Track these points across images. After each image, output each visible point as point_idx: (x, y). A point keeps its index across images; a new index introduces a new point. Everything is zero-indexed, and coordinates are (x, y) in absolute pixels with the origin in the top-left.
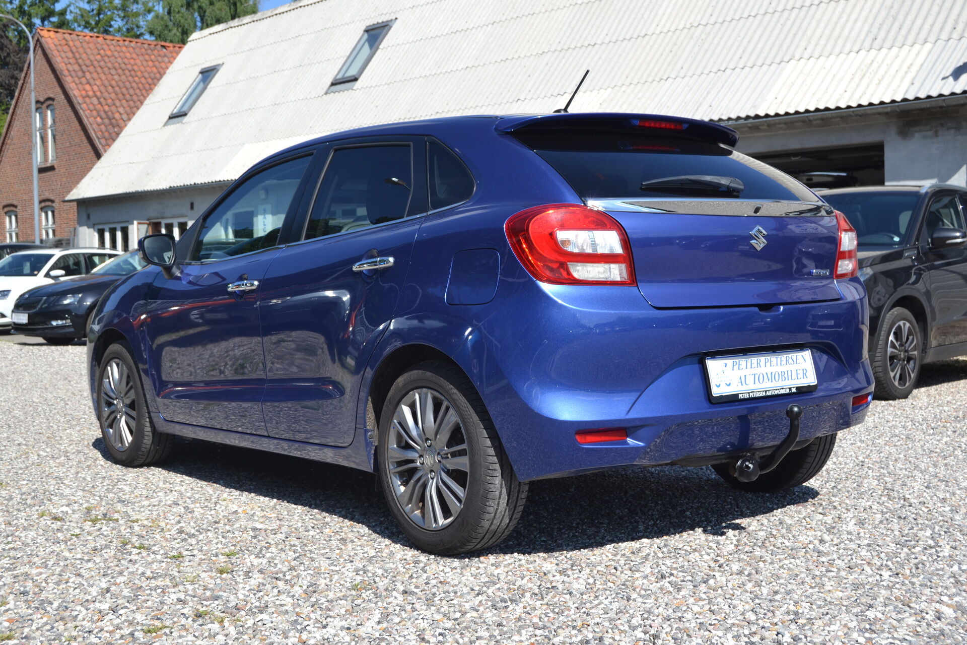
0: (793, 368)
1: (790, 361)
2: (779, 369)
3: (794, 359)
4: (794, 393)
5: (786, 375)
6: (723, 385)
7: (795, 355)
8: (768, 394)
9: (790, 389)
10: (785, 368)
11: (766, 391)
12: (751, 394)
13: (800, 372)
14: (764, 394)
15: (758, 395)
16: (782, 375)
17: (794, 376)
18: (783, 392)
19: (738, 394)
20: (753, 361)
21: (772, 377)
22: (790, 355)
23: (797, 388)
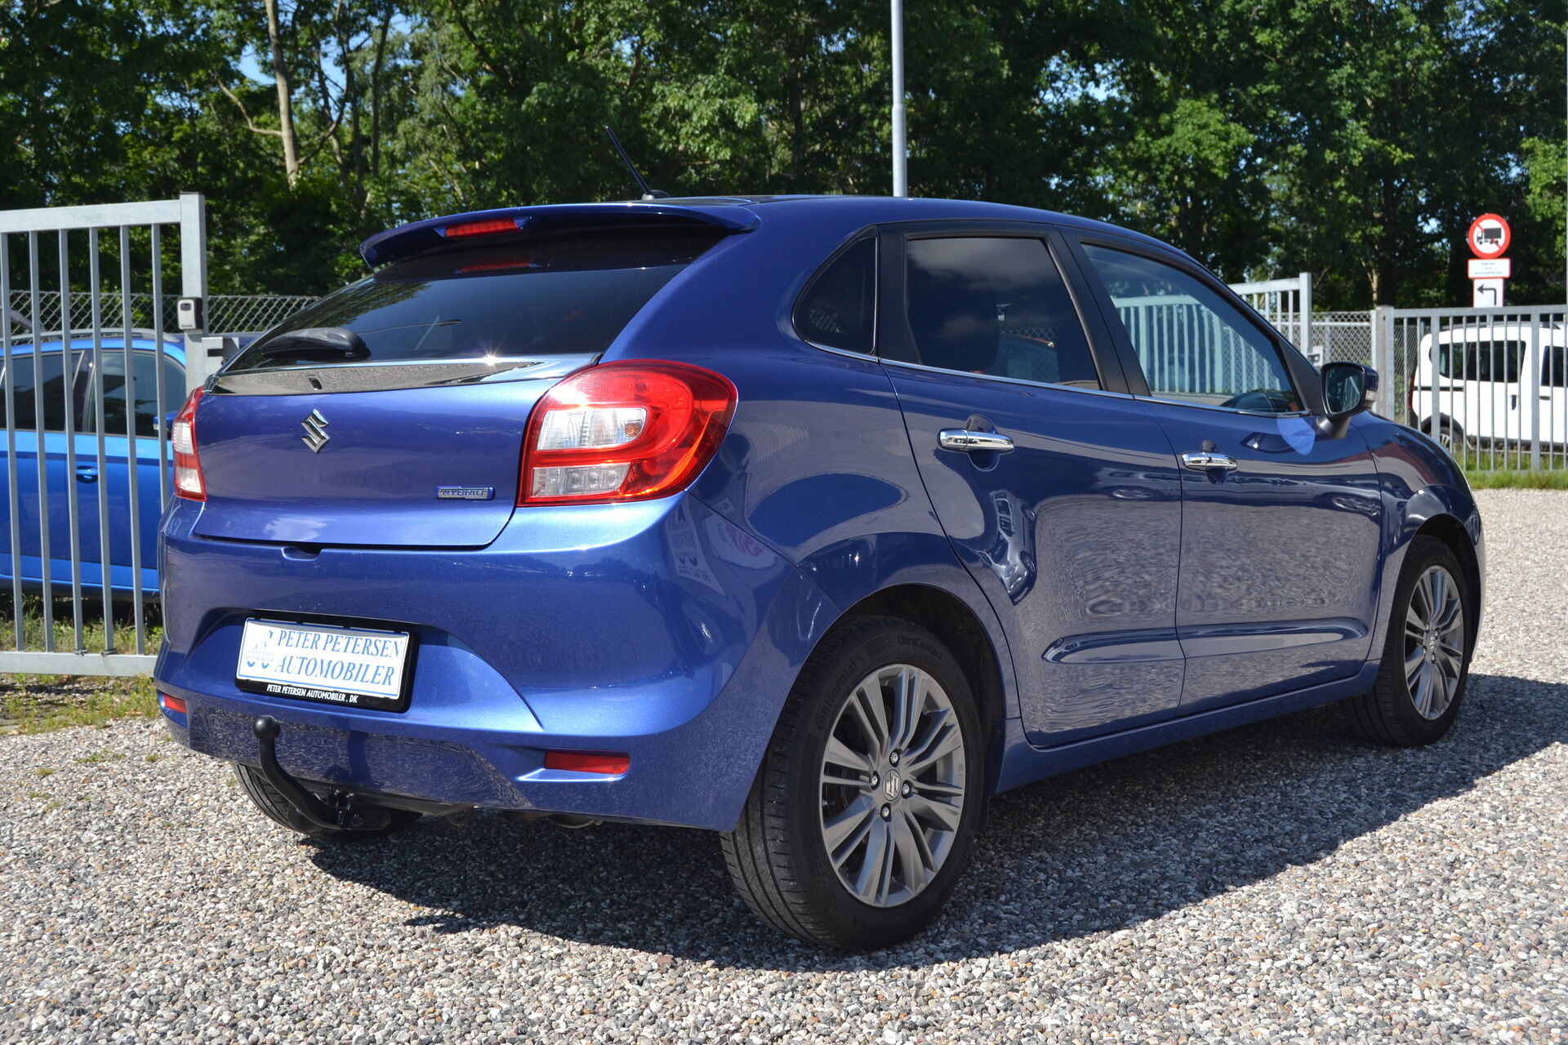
0: (373, 661)
1: (372, 649)
2: (348, 658)
3: (380, 647)
4: (352, 705)
5: (355, 672)
6: (258, 666)
7: (383, 639)
8: (310, 694)
9: (348, 696)
10: (359, 659)
11: (308, 690)
12: (285, 689)
13: (383, 672)
14: (304, 693)
15: (294, 692)
16: (348, 670)
17: (370, 676)
18: (333, 697)
19: (267, 684)
20: (359, 641)
21: (329, 669)
22: (373, 639)
23: (361, 698)
